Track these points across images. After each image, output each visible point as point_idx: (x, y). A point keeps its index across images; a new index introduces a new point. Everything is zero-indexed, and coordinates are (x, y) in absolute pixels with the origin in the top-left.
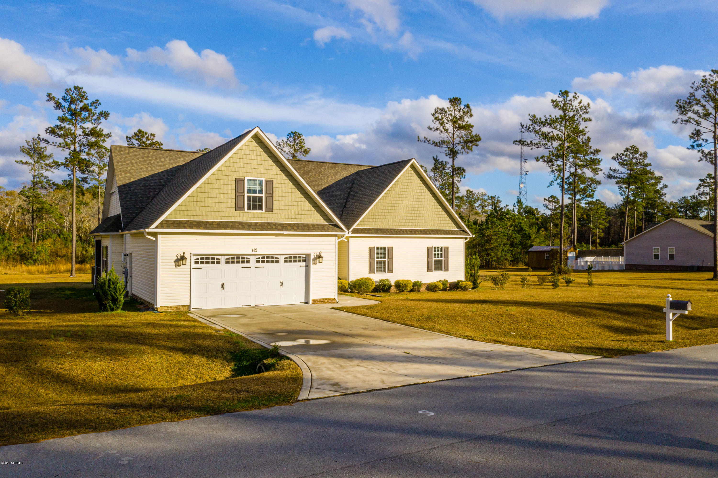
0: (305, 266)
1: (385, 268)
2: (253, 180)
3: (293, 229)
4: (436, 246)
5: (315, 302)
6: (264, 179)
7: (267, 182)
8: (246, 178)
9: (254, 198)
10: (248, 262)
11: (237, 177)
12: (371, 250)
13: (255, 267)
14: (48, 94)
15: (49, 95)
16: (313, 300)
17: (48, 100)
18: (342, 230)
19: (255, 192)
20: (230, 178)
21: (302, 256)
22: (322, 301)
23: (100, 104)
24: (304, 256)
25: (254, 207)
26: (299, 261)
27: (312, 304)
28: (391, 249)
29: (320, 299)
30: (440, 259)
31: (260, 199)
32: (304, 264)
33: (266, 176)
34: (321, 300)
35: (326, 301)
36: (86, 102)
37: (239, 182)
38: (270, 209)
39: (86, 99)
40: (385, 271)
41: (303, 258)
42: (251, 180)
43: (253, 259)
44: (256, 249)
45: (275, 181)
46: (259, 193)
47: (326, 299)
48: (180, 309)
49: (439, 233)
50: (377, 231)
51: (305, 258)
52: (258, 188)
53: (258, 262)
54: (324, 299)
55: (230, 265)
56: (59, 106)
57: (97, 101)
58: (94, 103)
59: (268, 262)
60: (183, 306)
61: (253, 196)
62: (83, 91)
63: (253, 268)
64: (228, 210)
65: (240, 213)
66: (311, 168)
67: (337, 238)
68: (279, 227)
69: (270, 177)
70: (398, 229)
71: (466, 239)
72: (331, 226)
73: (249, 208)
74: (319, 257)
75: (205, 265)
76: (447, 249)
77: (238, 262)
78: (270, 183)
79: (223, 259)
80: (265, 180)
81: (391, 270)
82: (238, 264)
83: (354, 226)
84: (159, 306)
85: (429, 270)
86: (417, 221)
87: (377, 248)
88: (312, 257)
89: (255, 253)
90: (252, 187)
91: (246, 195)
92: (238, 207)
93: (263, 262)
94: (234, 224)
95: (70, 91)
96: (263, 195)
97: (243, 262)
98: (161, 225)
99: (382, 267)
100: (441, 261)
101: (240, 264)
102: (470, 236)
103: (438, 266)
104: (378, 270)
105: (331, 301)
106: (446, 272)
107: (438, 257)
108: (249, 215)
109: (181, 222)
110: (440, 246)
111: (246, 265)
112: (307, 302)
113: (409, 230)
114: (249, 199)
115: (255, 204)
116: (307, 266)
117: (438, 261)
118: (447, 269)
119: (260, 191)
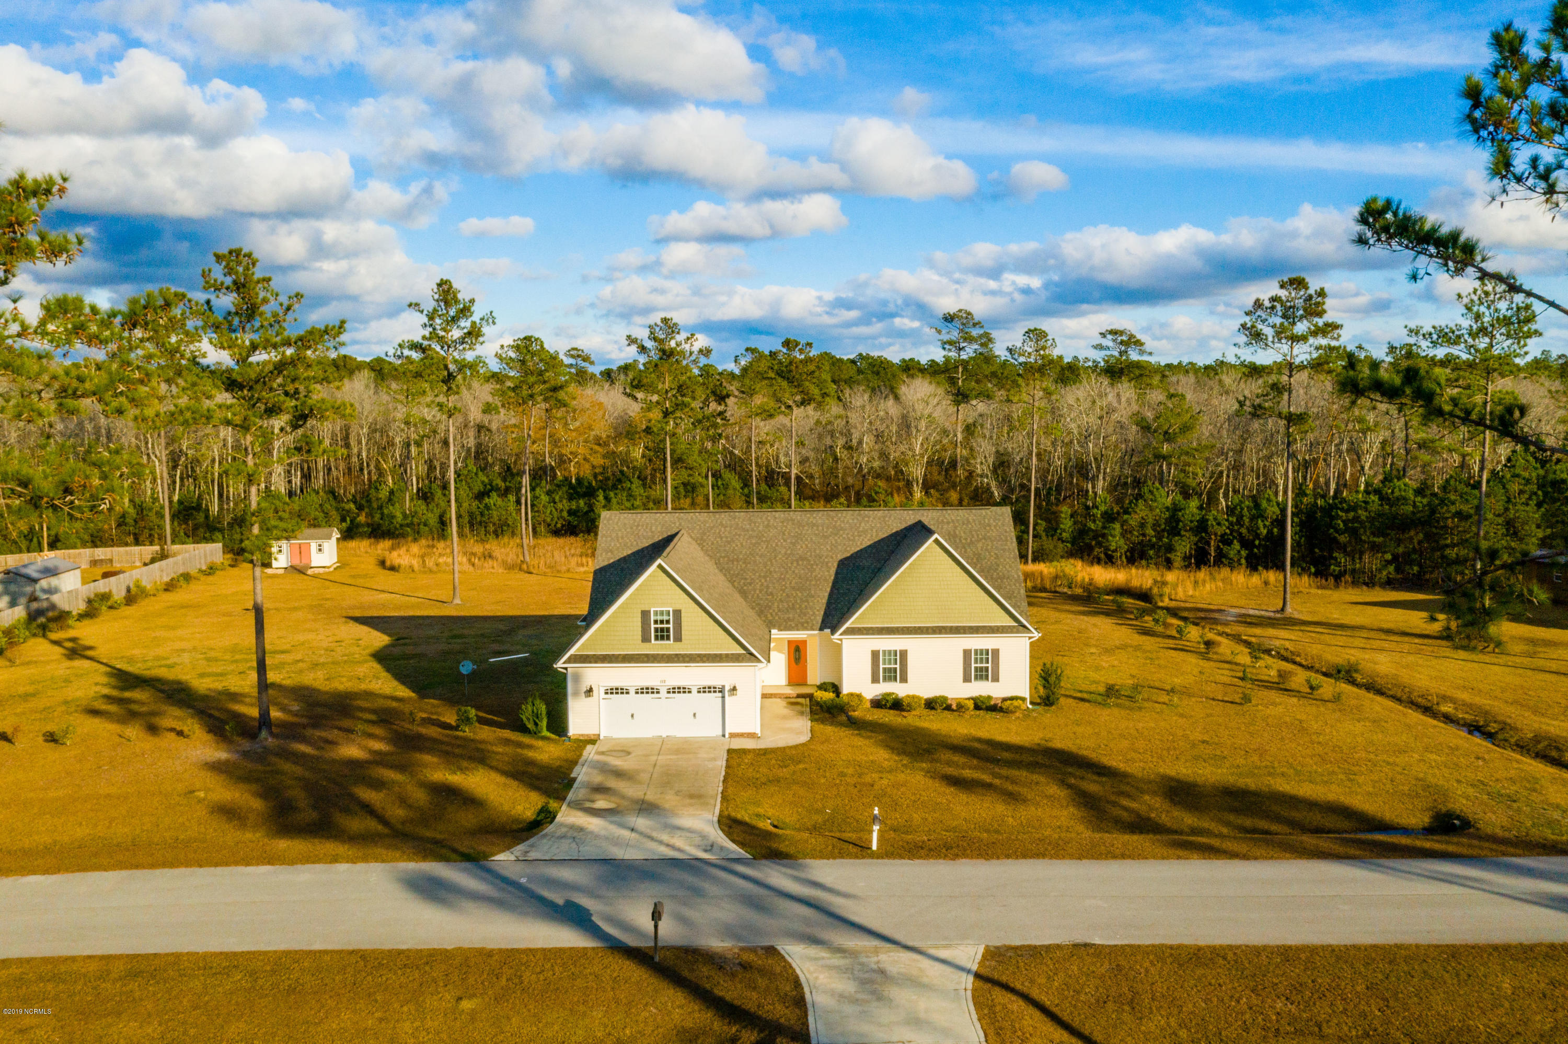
1: (895, 678)
2: (660, 611)
3: (702, 660)
4: (979, 647)
5: (732, 735)
6: (671, 610)
7: (674, 611)
8: (652, 610)
9: (662, 629)
10: (658, 693)
11: (643, 610)
13: (666, 698)
16: (730, 733)
18: (759, 661)
19: (662, 622)
20: (636, 611)
21: (717, 687)
24: (720, 687)
25: (662, 638)
26: (715, 692)
27: (729, 738)
29: (739, 734)
30: (984, 665)
31: (668, 630)
32: (720, 695)
33: (674, 606)
34: (741, 735)
35: (745, 735)
37: (645, 614)
38: (678, 639)
40: (896, 681)
41: (719, 689)
42: (657, 612)
43: (663, 691)
44: (666, 681)
45: (683, 612)
46: (666, 624)
48: (591, 738)
49: (981, 630)
50: (881, 631)
51: (722, 689)
52: (665, 618)
53: (669, 693)
54: (742, 733)
55: (640, 696)
59: (679, 693)
60: (594, 735)
61: (661, 627)
63: (663, 699)
64: (635, 643)
65: (647, 645)
67: (757, 668)
68: (687, 658)
69: (678, 608)
70: (916, 627)
72: (748, 656)
73: (657, 638)
74: (734, 689)
75: (615, 696)
77: (647, 693)
78: (678, 613)
79: (632, 690)
82: (647, 695)
83: (847, 625)
84: (571, 733)
85: (966, 679)
87: (884, 652)
88: (727, 689)
89: (665, 684)
90: (659, 618)
91: (653, 626)
92: (646, 639)
93: (674, 693)
94: (641, 656)
96: (671, 626)
97: (653, 693)
98: (569, 661)
99: (891, 676)
100: (987, 669)
101: (650, 695)
102: (1036, 635)
103: (982, 674)
104: (885, 679)
105: (752, 736)
106: (995, 684)
107: (981, 662)
108: (656, 647)
109: (588, 656)
110: (984, 647)
111: (655, 695)
112: (724, 736)
113: (932, 628)
114: (656, 630)
115: (662, 634)
116: (723, 697)
117: (981, 668)
118: (996, 679)
119: (668, 622)
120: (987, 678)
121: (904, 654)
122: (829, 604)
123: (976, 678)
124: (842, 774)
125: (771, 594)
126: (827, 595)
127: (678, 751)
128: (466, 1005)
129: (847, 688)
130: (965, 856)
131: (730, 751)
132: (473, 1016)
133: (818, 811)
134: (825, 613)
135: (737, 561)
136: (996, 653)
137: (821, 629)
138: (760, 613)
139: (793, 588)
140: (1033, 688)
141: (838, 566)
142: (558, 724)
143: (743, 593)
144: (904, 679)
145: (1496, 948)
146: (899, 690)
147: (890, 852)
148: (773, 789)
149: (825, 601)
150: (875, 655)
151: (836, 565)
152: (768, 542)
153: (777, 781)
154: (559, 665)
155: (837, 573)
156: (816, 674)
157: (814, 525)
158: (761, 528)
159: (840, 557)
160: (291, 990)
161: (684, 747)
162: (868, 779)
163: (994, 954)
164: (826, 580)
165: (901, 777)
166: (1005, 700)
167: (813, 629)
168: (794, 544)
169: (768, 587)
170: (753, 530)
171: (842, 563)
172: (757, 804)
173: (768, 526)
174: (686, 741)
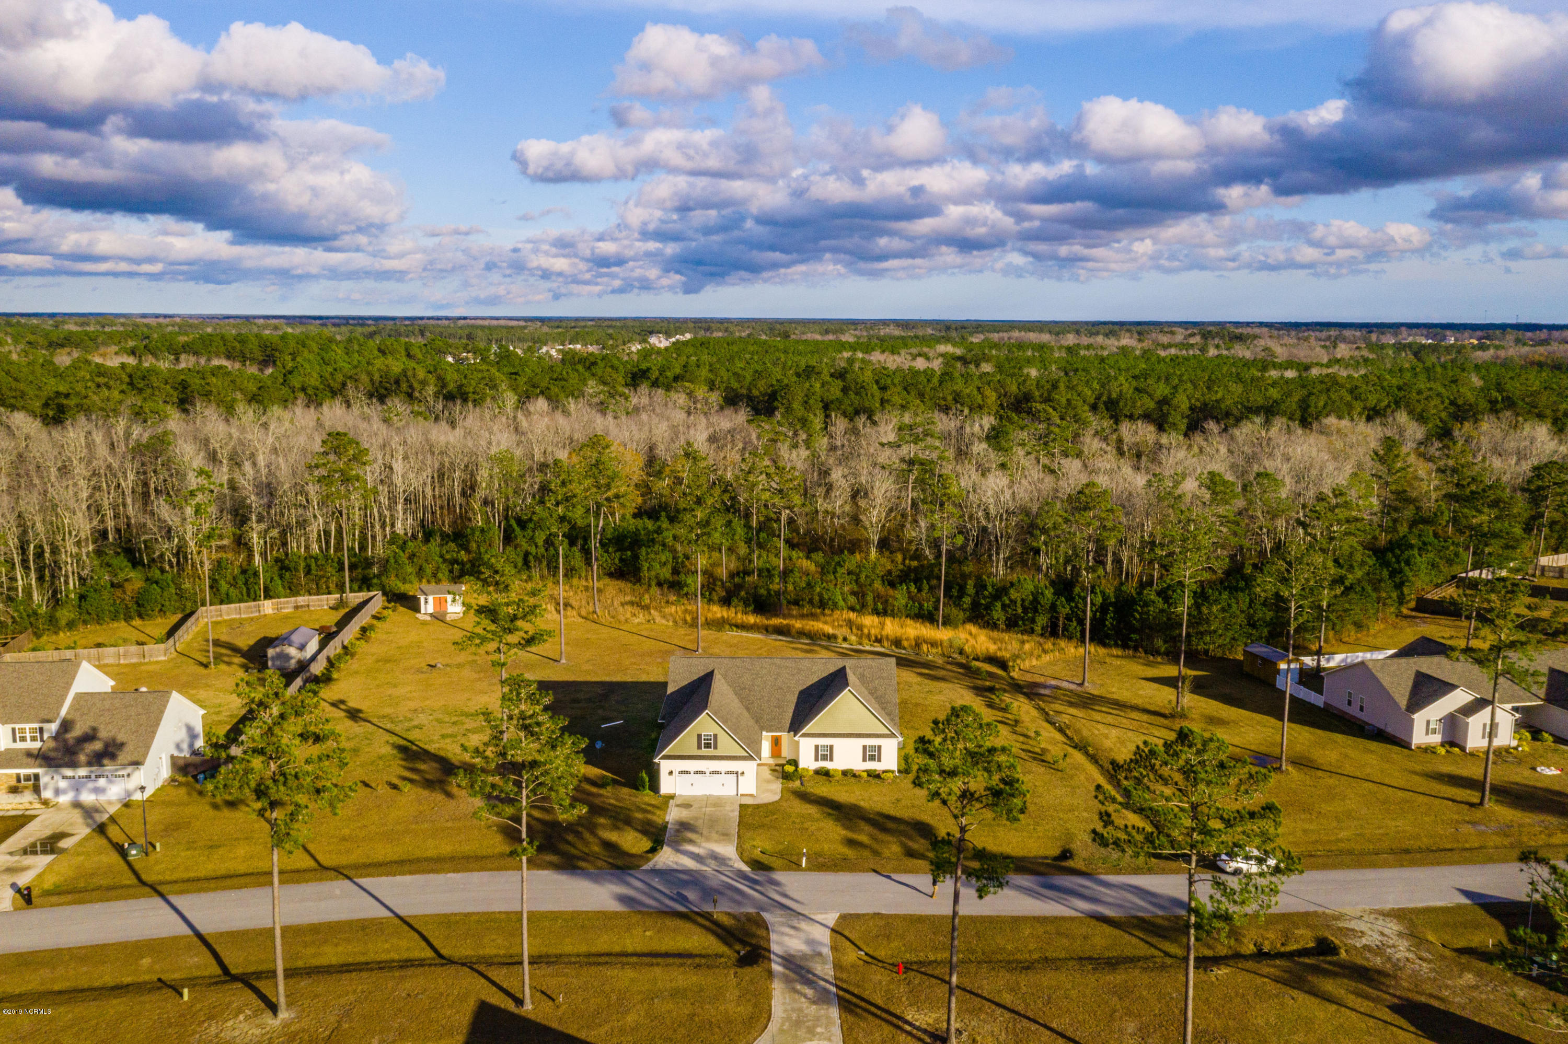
4: (871, 744)
5: (742, 795)
21: (735, 771)
22: (747, 796)
25: (708, 748)
26: (733, 774)
29: (745, 794)
30: (874, 753)
31: (711, 744)
37: (699, 736)
38: (716, 748)
40: (827, 761)
43: (708, 773)
49: (872, 736)
52: (709, 738)
64: (694, 749)
65: (700, 751)
70: (837, 733)
73: (705, 748)
74: (743, 773)
78: (715, 736)
79: (692, 772)
85: (864, 761)
87: (821, 745)
88: (739, 773)
90: (706, 738)
91: (703, 742)
92: (699, 747)
93: (713, 774)
96: (712, 742)
99: (824, 758)
100: (875, 755)
101: (701, 775)
102: (901, 739)
103: (872, 758)
104: (821, 760)
105: (751, 795)
106: (879, 763)
107: (872, 752)
108: (704, 752)
109: (670, 756)
110: (874, 744)
111: (703, 775)
112: (738, 795)
113: (847, 734)
114: (705, 744)
115: (708, 746)
116: (737, 777)
117: (872, 755)
118: (879, 760)
119: (711, 740)
120: (875, 760)
121: (831, 747)
122: (793, 718)
123: (869, 760)
124: (794, 822)
125: (763, 710)
126: (792, 712)
127: (715, 805)
128: (648, 933)
129: (802, 764)
130: (842, 871)
131: (741, 806)
132: (651, 938)
133: (782, 843)
134: (791, 723)
135: (745, 689)
136: (880, 747)
137: (789, 733)
138: (757, 722)
139: (774, 707)
140: (899, 764)
142: (654, 786)
143: (748, 709)
144: (831, 760)
145: (1034, 918)
146: (827, 765)
147: (809, 869)
148: (761, 831)
149: (792, 715)
150: (817, 747)
151: (797, 694)
152: (762, 678)
153: (762, 826)
154: (656, 760)
155: (797, 700)
156: (786, 753)
158: (758, 669)
159: (801, 688)
160: (583, 927)
161: (718, 802)
162: (806, 825)
163: (844, 918)
164: (792, 703)
165: (822, 824)
166: (884, 772)
167: (784, 732)
169: (761, 706)
170: (753, 670)
171: (800, 694)
172: (754, 840)
174: (719, 798)
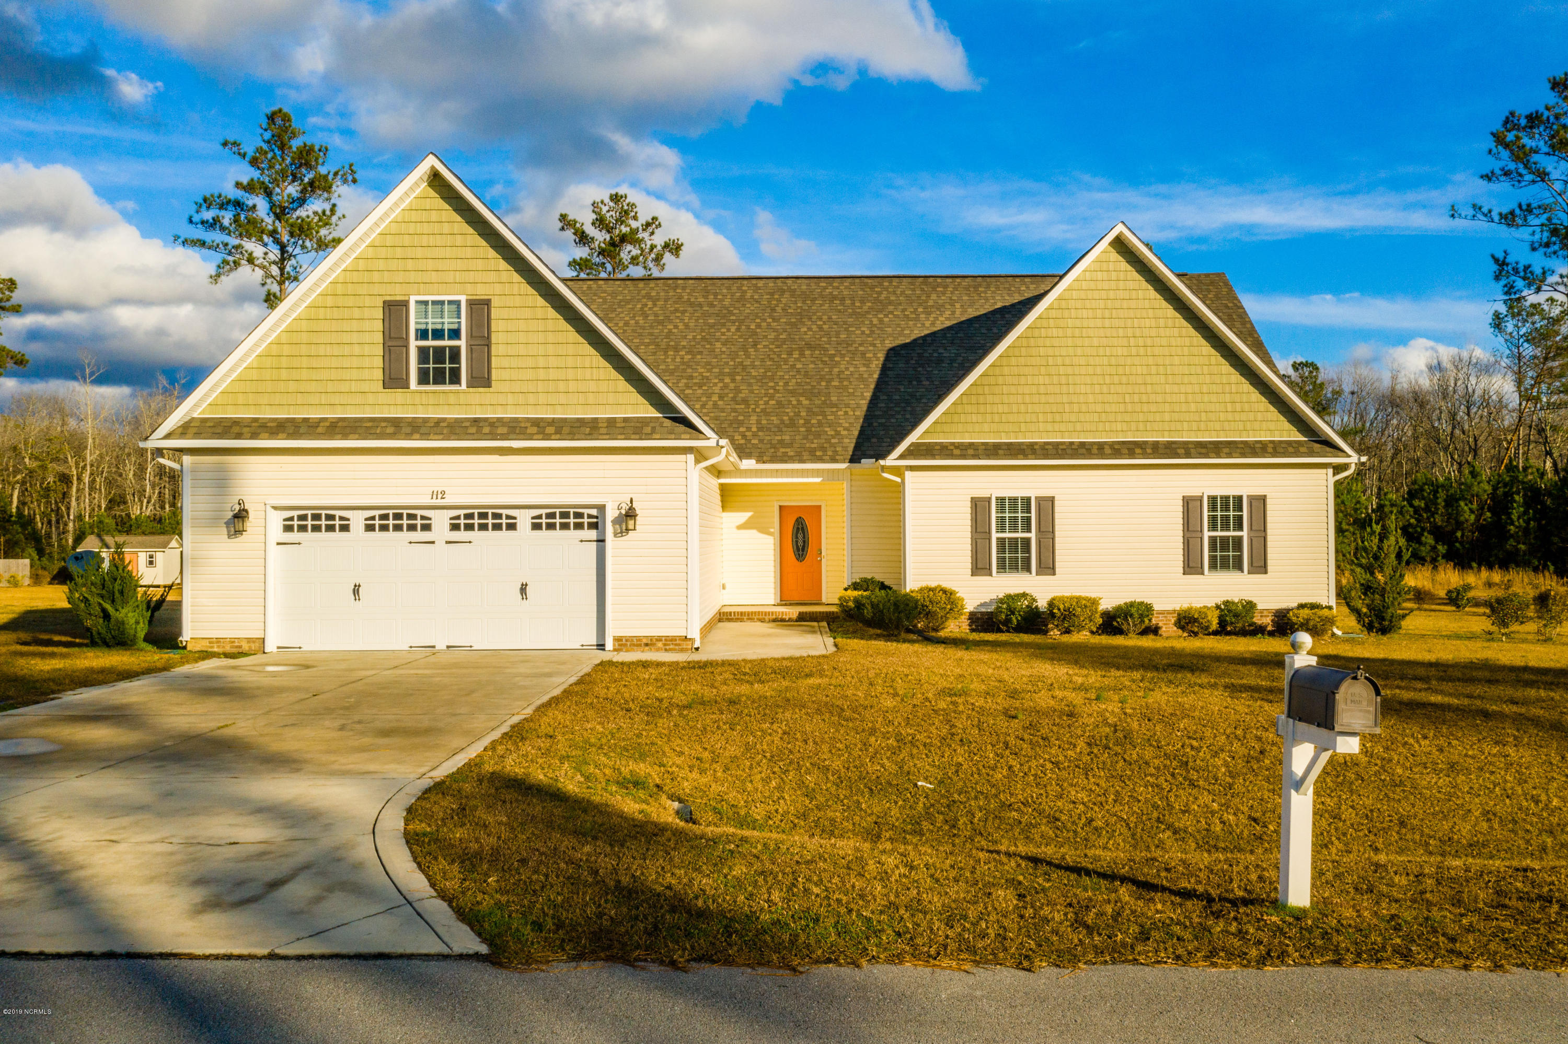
0: (598, 541)
1: (1027, 561)
2: (434, 303)
3: (543, 433)
4: (1219, 492)
5: (622, 643)
6: (463, 299)
7: (471, 304)
8: (413, 300)
9: (439, 351)
10: (426, 528)
11: (388, 298)
12: (979, 506)
13: (447, 542)
14: (561, 215)
15: (563, 217)
16: (617, 639)
17: (563, 229)
18: (698, 433)
19: (438, 333)
20: (368, 301)
21: (586, 512)
22: (647, 645)
23: (660, 225)
24: (594, 512)
25: (439, 378)
26: (579, 526)
27: (615, 650)
28: (1047, 504)
29: (639, 638)
30: (1231, 533)
31: (455, 354)
32: (593, 534)
33: (470, 289)
34: (645, 641)
35: (660, 644)
36: (634, 225)
37: (393, 311)
38: (482, 380)
39: (635, 218)
40: (1028, 569)
41: (590, 516)
42: (426, 303)
43: (440, 520)
44: (443, 493)
45: (494, 303)
46: (450, 338)
47: (659, 639)
48: (240, 647)
49: (1226, 450)
50: (993, 450)
51: (597, 517)
52: (448, 323)
53: (455, 527)
54: (651, 638)
55: (377, 534)
56: (583, 238)
57: (654, 219)
58: (648, 225)
59: (483, 527)
60: (249, 640)
61: (435, 348)
62: (627, 201)
63: (440, 544)
64: (365, 387)
65: (398, 395)
66: (903, 293)
67: (691, 458)
68: (502, 430)
69: (481, 292)
70: (1072, 443)
71: (1338, 469)
72: (668, 423)
73: (423, 378)
74: (628, 513)
75: (309, 535)
76: (1260, 502)
77: (398, 528)
78: (480, 309)
79: (357, 520)
80: (467, 300)
81: (1048, 567)
82: (398, 534)
83: (914, 437)
84: (187, 635)
85: (1191, 566)
86: (1141, 417)
87: (1001, 500)
88: (611, 514)
89: (439, 502)
90: (432, 323)
91: (414, 344)
92: (391, 377)
93: (469, 527)
94: (376, 424)
95: (603, 206)
96: (462, 343)
97: (412, 528)
98: (181, 430)
99: (1016, 556)
100: (1238, 542)
101: (406, 535)
102: (1354, 460)
103: (1227, 555)
104: (1002, 567)
105: (676, 644)
106: (1258, 578)
107: (1226, 527)
108: (424, 402)
109: (236, 422)
110: (1232, 492)
111: (419, 535)
112: (601, 646)
113: (1112, 445)
114: (423, 353)
115: (439, 367)
116: (601, 541)
117: (1225, 541)
118: (1259, 564)
119: (455, 334)
120: (1239, 566)
121: (1046, 506)
122: (869, 417)
123: (1213, 566)
125: (745, 401)
126: (864, 403)
129: (916, 578)
131: (603, 665)
134: (862, 432)
135: (676, 349)
136: (1257, 505)
137: (854, 459)
139: (793, 393)
141: (887, 358)
144: (1047, 565)
146: (1035, 588)
149: (861, 413)
150: (980, 510)
151: (881, 356)
152: (742, 322)
155: (884, 369)
156: (840, 577)
157: (835, 298)
158: (727, 302)
159: (889, 344)
164: (861, 378)
167: (833, 460)
168: (794, 325)
169: (737, 390)
170: (711, 305)
171: (894, 354)
173: (742, 298)
